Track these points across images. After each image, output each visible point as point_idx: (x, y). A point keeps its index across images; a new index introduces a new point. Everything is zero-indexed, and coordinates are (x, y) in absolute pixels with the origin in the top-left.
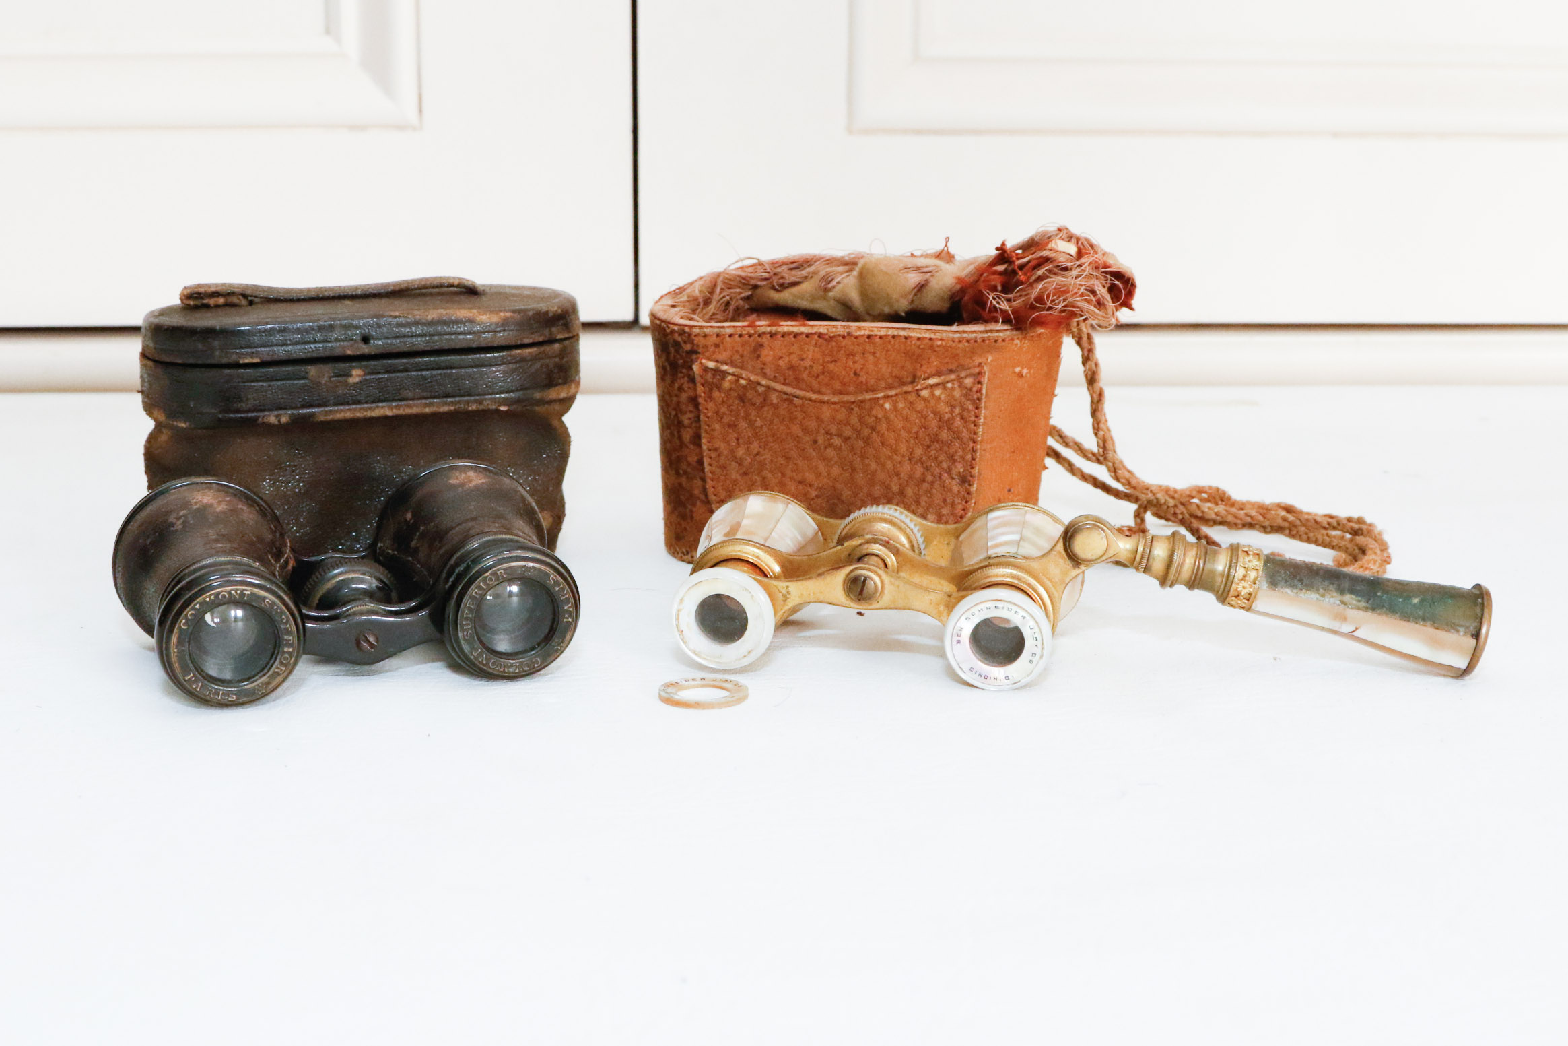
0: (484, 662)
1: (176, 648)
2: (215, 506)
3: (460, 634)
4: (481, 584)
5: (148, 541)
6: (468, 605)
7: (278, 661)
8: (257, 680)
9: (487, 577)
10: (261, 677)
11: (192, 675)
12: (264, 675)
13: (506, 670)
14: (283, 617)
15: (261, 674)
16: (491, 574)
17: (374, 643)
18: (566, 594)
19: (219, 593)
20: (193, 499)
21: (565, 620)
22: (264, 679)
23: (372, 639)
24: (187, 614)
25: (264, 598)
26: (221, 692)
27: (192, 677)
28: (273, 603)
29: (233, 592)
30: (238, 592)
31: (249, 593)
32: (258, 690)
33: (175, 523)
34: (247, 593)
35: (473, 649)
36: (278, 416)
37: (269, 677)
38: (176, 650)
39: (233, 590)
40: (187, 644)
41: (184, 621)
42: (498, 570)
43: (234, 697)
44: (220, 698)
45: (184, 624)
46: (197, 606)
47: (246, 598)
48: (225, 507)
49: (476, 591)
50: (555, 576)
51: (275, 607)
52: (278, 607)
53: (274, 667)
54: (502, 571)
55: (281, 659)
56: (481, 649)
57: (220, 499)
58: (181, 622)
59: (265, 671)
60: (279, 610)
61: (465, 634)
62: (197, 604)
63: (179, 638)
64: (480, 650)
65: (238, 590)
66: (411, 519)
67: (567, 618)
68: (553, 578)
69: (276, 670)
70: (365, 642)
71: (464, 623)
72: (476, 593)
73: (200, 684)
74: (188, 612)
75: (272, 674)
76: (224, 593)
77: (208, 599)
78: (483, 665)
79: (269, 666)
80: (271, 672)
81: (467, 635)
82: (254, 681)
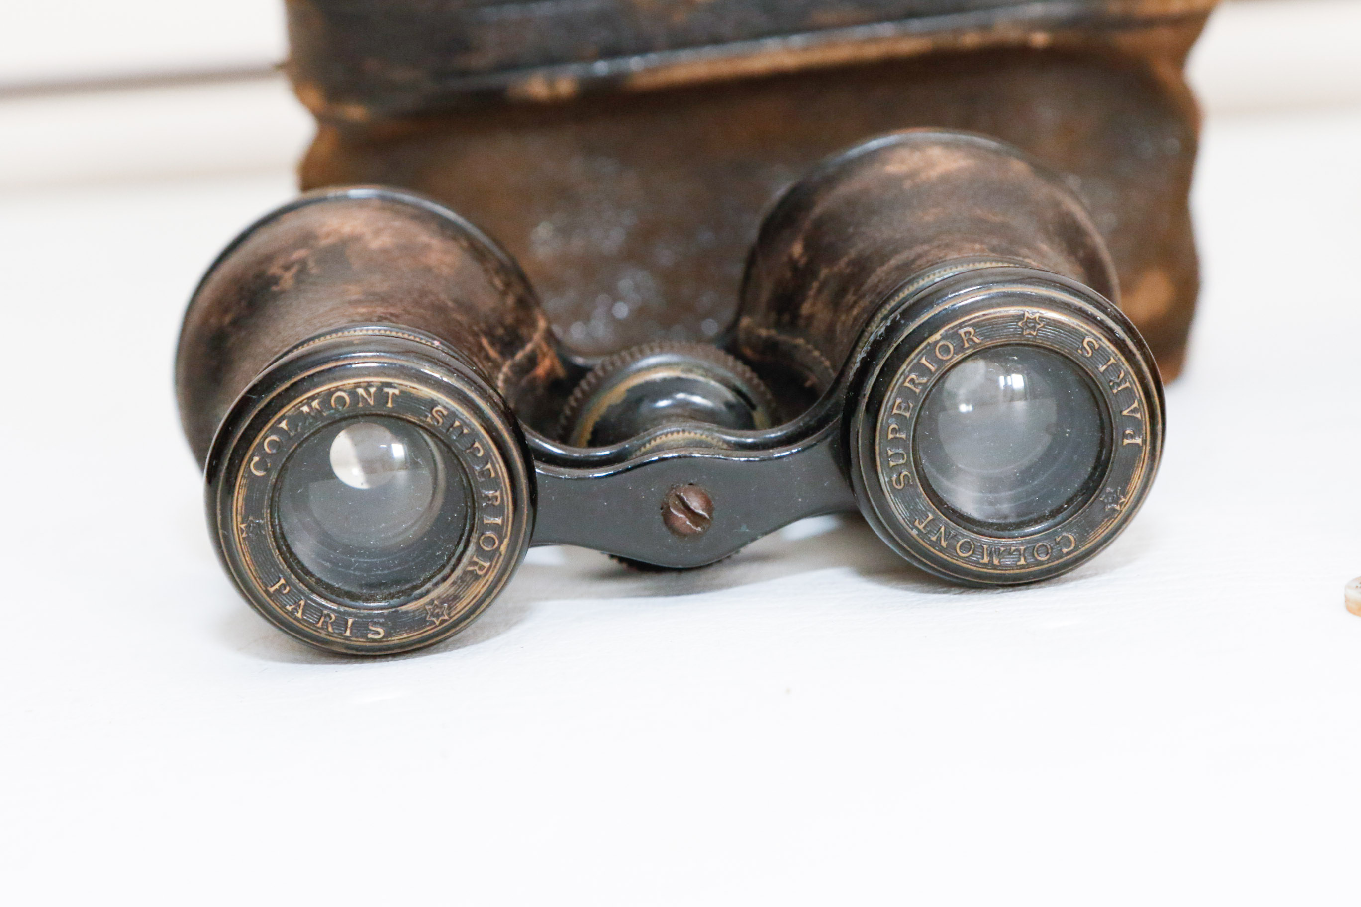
0: (944, 544)
1: (242, 523)
2: (368, 237)
3: (883, 479)
4: (923, 361)
5: (227, 319)
6: (895, 411)
7: (472, 548)
8: (428, 592)
9: (937, 342)
10: (436, 585)
11: (282, 581)
12: (444, 579)
13: (996, 562)
14: (477, 445)
15: (439, 577)
16: (944, 337)
17: (701, 512)
18: (1124, 380)
19: (330, 393)
20: (322, 227)
21: (1126, 441)
22: (443, 589)
23: (696, 505)
24: (261, 444)
25: (433, 404)
26: (350, 621)
27: (283, 585)
28: (453, 415)
29: (361, 391)
30: (372, 390)
31: (397, 392)
32: (432, 615)
34: (391, 391)
35: (915, 512)
36: (551, 83)
37: (454, 583)
38: (243, 526)
39: (358, 385)
40: (266, 512)
41: (256, 459)
42: (961, 326)
43: (381, 630)
44: (348, 633)
45: (257, 466)
46: (283, 425)
47: (390, 405)
48: (389, 240)
49: (913, 376)
50: (1096, 338)
51: (457, 423)
52: (464, 423)
53: (465, 560)
54: (971, 330)
55: (478, 543)
56: (934, 513)
57: (381, 226)
58: (251, 460)
59: (447, 570)
60: (465, 431)
61: (895, 476)
62: (280, 421)
63: (248, 500)
64: (931, 516)
65: (369, 385)
66: (802, 256)
67: (1132, 437)
68: (1089, 343)
69: (471, 568)
70: (679, 510)
71: (890, 453)
72: (912, 381)
73: (302, 603)
74: (265, 438)
75: (462, 579)
76: (339, 394)
77: (305, 409)
78: (942, 550)
79: (453, 560)
80: (458, 572)
81: (898, 481)
82: (421, 596)
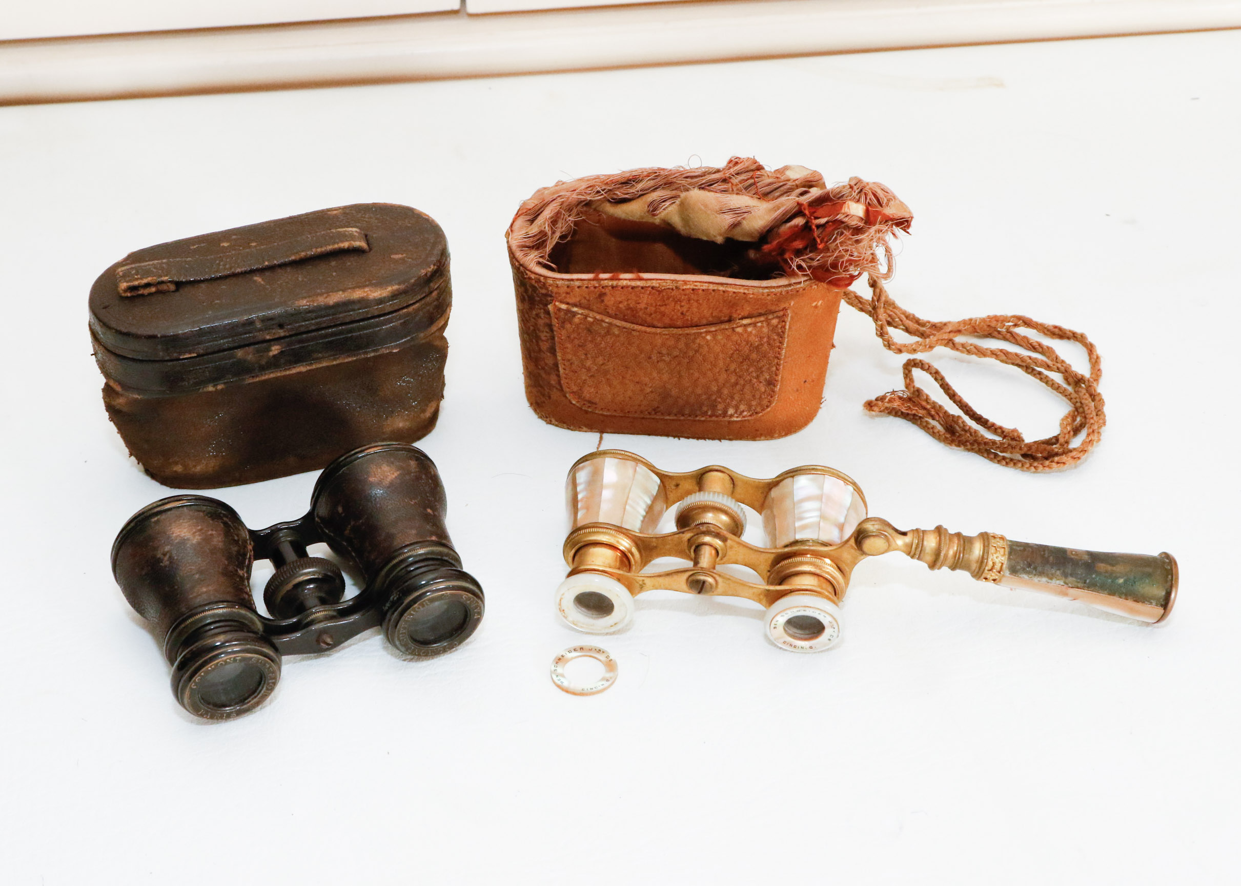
2: (191, 536)
4: (412, 612)
6: (403, 626)
7: (265, 688)
8: (250, 701)
9: (416, 607)
10: (253, 699)
11: (202, 711)
12: (255, 697)
14: (267, 665)
15: (253, 696)
16: (419, 604)
17: (330, 642)
18: (475, 603)
19: (218, 663)
20: (173, 534)
21: (475, 617)
22: (255, 700)
23: (328, 640)
24: (195, 680)
25: (251, 658)
29: (228, 660)
31: (240, 658)
33: (163, 560)
34: (238, 658)
35: (408, 649)
36: (214, 386)
37: (259, 698)
38: (189, 701)
40: (197, 695)
41: (193, 684)
46: (202, 674)
48: (199, 538)
50: (467, 595)
51: (260, 661)
52: (263, 660)
53: (262, 692)
54: (427, 601)
55: (267, 687)
56: (414, 646)
57: (194, 530)
59: (256, 694)
60: (263, 662)
61: (402, 641)
63: (189, 691)
64: (413, 648)
65: (231, 658)
66: (342, 513)
68: (465, 597)
69: (264, 693)
71: (401, 636)
72: (408, 618)
75: (262, 696)
76: (221, 663)
77: (210, 669)
79: (258, 691)
80: (260, 695)
82: (248, 703)
